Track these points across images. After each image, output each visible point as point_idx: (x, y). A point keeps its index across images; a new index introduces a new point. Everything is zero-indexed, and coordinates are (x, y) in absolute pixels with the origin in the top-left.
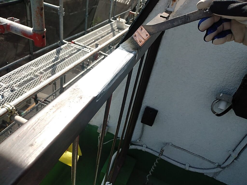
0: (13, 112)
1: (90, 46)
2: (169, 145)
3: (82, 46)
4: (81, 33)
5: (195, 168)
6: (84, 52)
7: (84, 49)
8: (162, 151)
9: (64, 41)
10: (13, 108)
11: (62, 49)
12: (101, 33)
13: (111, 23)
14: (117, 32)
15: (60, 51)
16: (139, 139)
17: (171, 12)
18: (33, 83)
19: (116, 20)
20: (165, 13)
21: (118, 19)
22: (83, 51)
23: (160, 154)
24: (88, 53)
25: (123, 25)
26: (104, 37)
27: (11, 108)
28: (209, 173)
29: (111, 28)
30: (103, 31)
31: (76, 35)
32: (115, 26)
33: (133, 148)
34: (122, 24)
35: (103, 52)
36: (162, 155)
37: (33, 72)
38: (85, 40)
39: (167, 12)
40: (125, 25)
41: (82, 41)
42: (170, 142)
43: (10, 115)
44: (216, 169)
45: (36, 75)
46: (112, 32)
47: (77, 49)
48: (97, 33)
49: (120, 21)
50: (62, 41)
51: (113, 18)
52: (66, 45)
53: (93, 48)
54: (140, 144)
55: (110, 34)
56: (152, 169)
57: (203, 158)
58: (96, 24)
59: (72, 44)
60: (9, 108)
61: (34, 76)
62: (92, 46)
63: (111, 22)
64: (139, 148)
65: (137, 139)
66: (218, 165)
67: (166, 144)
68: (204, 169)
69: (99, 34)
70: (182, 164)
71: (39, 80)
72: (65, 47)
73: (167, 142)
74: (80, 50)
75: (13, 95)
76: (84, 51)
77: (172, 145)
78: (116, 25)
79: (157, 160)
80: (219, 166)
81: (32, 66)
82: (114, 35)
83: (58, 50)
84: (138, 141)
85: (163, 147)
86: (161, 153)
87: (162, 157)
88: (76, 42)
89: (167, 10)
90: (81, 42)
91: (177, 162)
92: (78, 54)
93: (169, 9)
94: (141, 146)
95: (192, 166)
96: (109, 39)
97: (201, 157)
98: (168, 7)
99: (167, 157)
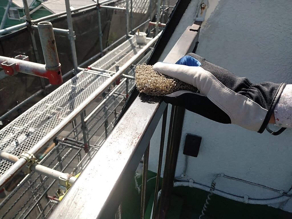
0: (33, 162)
1: (109, 69)
2: (220, 176)
3: (101, 71)
4: (97, 55)
5: (255, 199)
6: (104, 78)
7: (103, 74)
8: (214, 185)
9: (79, 68)
10: (32, 157)
11: (78, 78)
12: (120, 52)
13: (129, 39)
14: (139, 49)
15: (76, 80)
16: (183, 173)
17: (202, 22)
18: (50, 122)
19: (135, 34)
20: (195, 25)
21: (137, 33)
22: (102, 76)
23: (212, 189)
24: (109, 77)
25: (144, 39)
26: (124, 56)
27: (30, 157)
28: (274, 203)
29: (130, 45)
30: (122, 50)
31: (92, 59)
32: (134, 42)
33: (177, 185)
34: (142, 39)
35: (125, 74)
36: (214, 189)
37: (49, 110)
38: (103, 63)
39: (196, 23)
40: (146, 39)
41: (99, 65)
42: (222, 173)
43: (30, 166)
44: (281, 198)
45: (53, 112)
46: (132, 49)
47: (95, 75)
48: (115, 53)
49: (140, 35)
50: (77, 68)
51: (130, 32)
52: (82, 72)
53: (113, 71)
54: (186, 179)
55: (131, 52)
56: (204, 208)
57: (264, 187)
58: (112, 42)
59: (89, 70)
60: (28, 158)
61: (51, 115)
62: (112, 69)
63: (129, 37)
64: (185, 184)
65: (182, 174)
66: (283, 193)
67: (217, 176)
68: (267, 200)
69: (117, 54)
70: (240, 197)
71: (57, 118)
72: (81, 75)
73: (218, 173)
74: (98, 76)
75: (30, 140)
76: (104, 76)
77: (224, 176)
78: (136, 41)
79: (209, 196)
80: (285, 194)
81: (46, 103)
82: (135, 53)
83: (73, 80)
84: (182, 176)
85: (213, 180)
86: (212, 187)
87: (215, 192)
88: (93, 67)
89: (196, 20)
90: (98, 67)
91: (232, 195)
92: (97, 81)
93: (198, 19)
94: (187, 181)
95: (252, 198)
96: (130, 58)
97: (261, 185)
98: (197, 17)
99: (220, 191)
